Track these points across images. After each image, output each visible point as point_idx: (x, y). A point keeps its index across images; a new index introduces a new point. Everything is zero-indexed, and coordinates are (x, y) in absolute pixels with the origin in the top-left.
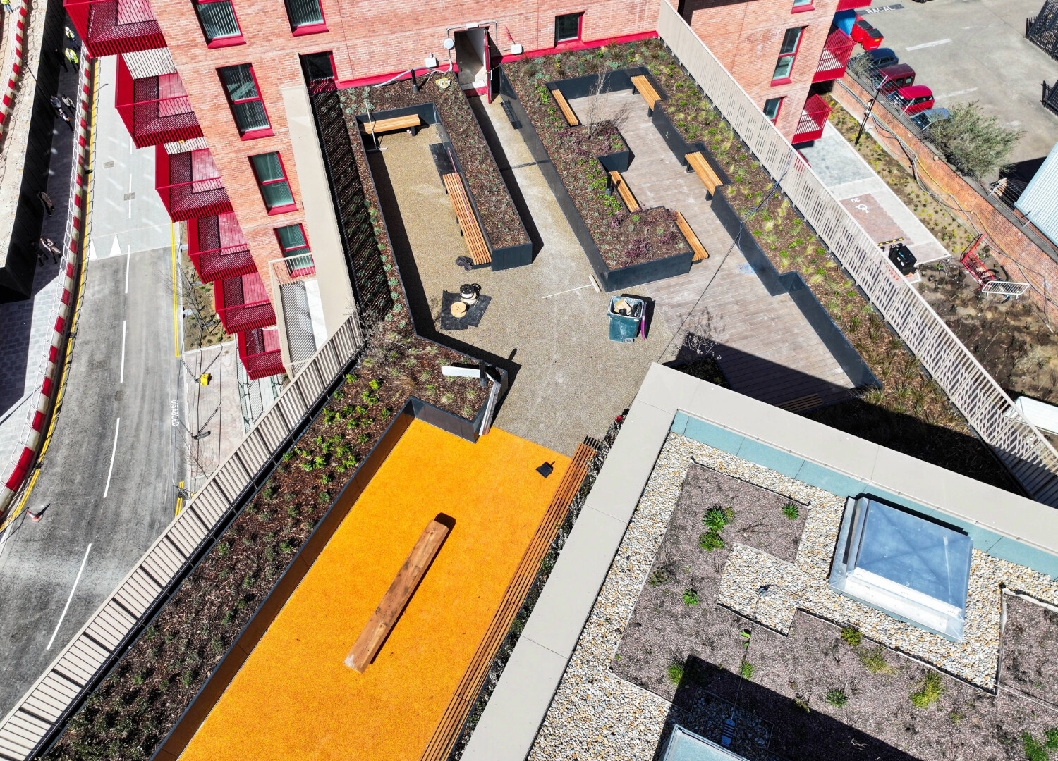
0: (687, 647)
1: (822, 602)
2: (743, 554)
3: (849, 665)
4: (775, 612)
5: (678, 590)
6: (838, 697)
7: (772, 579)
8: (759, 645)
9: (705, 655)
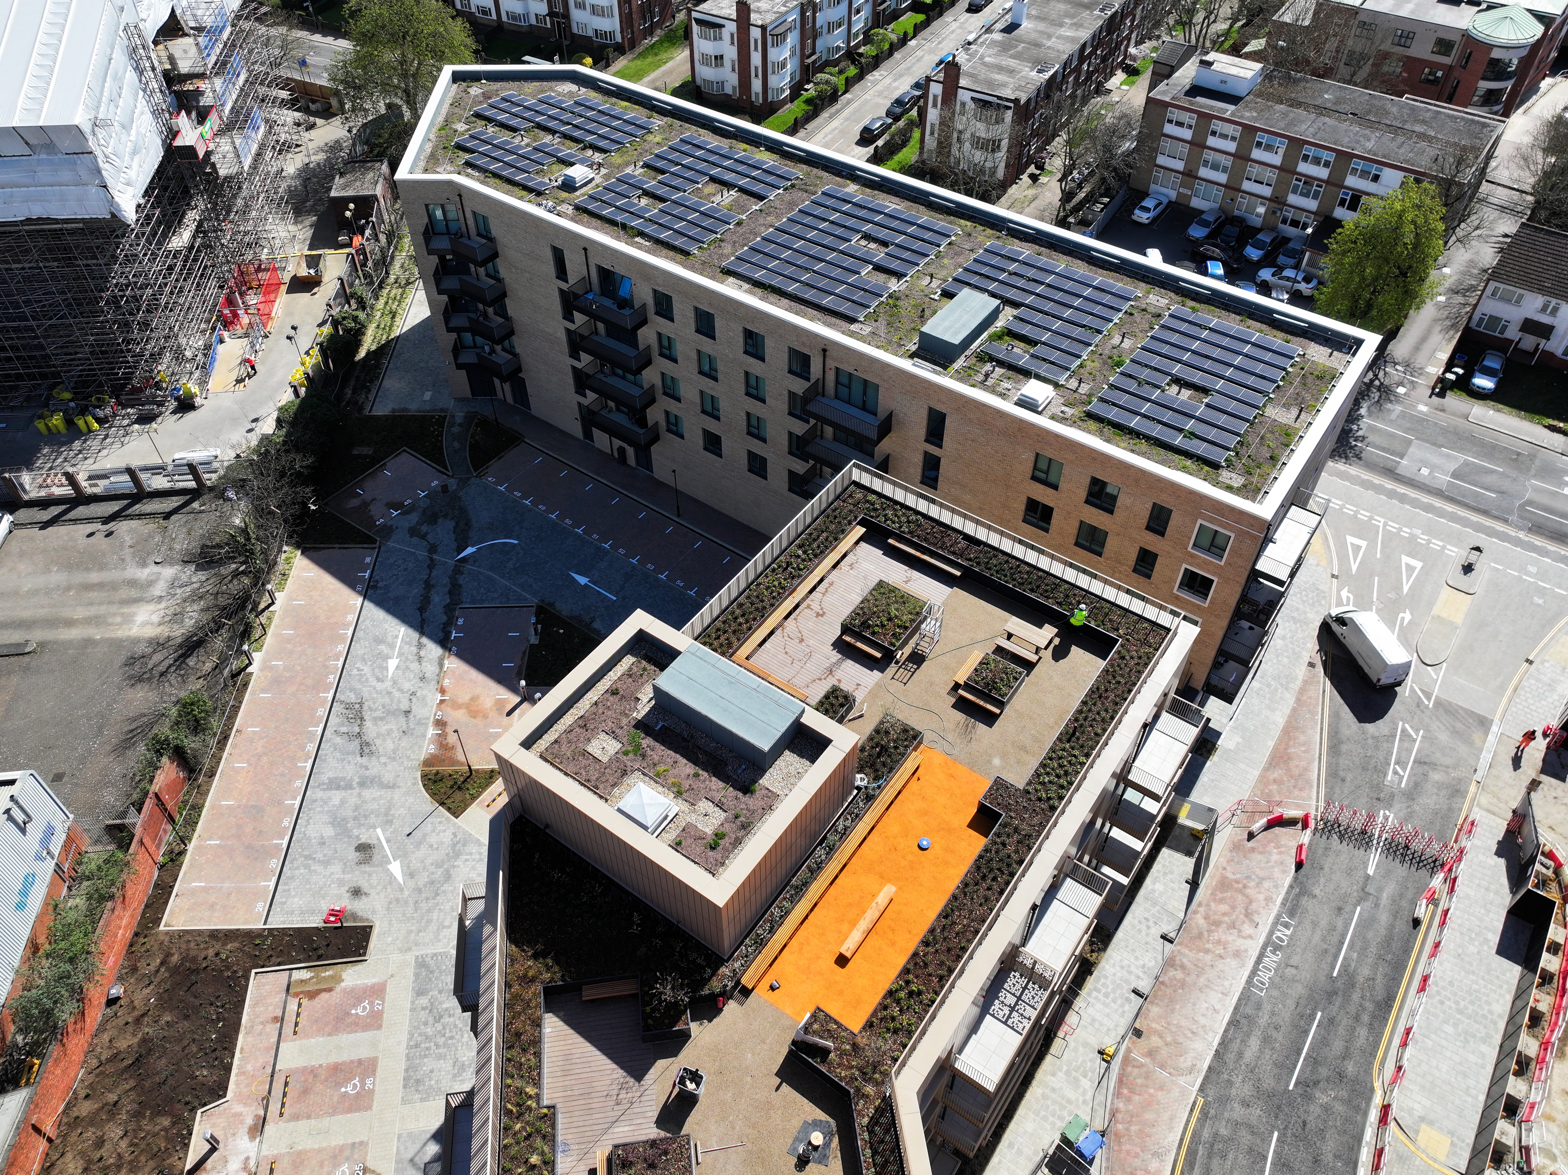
0: (744, 798)
1: (685, 807)
2: (709, 830)
3: (686, 785)
4: (705, 806)
5: (742, 819)
6: (696, 775)
7: (701, 818)
8: (718, 797)
9: (740, 795)
